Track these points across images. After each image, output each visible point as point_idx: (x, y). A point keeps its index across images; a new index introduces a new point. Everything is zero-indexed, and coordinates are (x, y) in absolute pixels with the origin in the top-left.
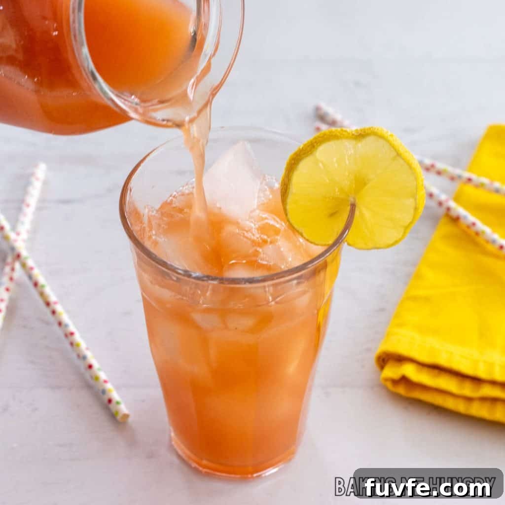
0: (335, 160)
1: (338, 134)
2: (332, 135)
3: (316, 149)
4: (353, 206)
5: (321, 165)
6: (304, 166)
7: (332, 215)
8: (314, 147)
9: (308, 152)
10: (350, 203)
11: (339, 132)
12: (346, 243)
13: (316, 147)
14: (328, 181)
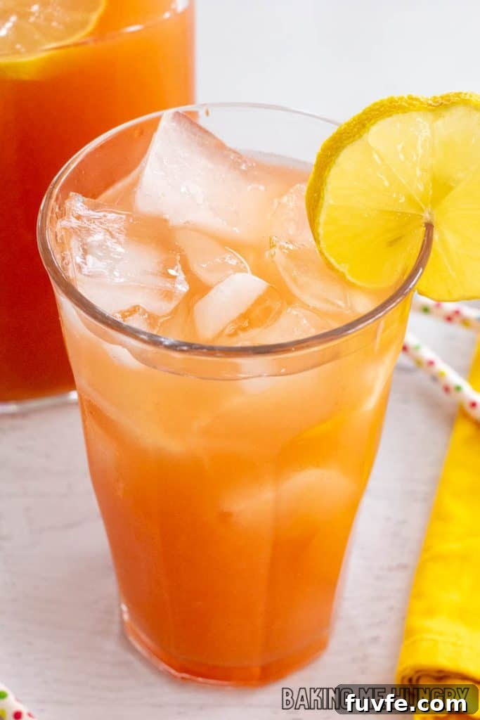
0: (400, 147)
1: (404, 104)
2: (395, 107)
3: (369, 129)
4: (429, 227)
5: (376, 156)
6: (347, 160)
7: (393, 243)
8: (364, 126)
9: (354, 136)
10: (424, 221)
11: (406, 102)
12: (416, 292)
13: (368, 125)
14: (387, 184)
